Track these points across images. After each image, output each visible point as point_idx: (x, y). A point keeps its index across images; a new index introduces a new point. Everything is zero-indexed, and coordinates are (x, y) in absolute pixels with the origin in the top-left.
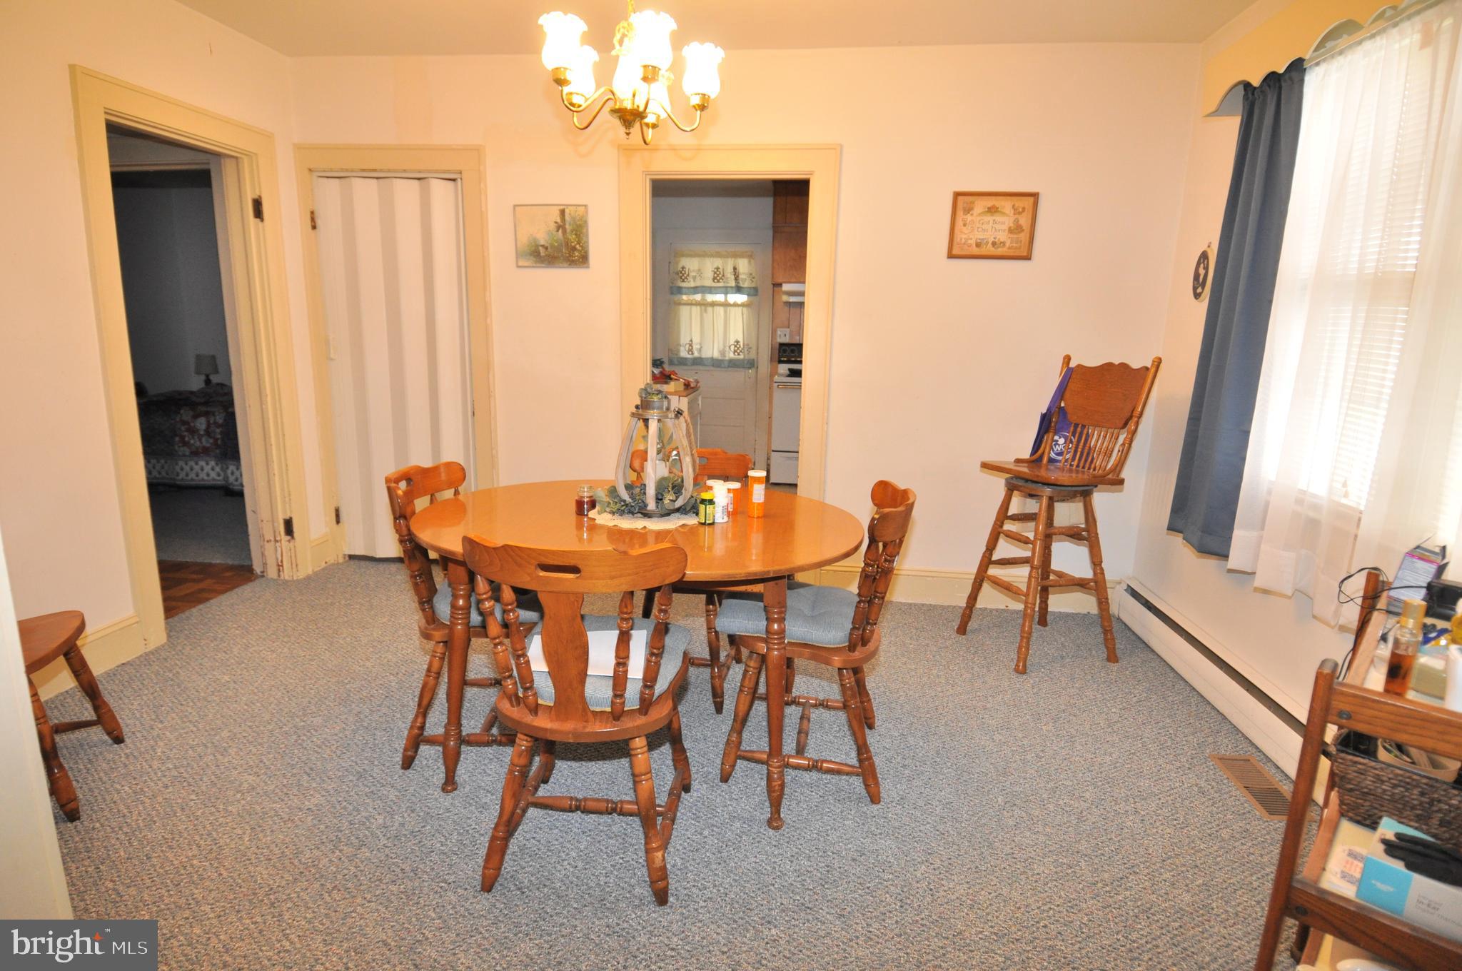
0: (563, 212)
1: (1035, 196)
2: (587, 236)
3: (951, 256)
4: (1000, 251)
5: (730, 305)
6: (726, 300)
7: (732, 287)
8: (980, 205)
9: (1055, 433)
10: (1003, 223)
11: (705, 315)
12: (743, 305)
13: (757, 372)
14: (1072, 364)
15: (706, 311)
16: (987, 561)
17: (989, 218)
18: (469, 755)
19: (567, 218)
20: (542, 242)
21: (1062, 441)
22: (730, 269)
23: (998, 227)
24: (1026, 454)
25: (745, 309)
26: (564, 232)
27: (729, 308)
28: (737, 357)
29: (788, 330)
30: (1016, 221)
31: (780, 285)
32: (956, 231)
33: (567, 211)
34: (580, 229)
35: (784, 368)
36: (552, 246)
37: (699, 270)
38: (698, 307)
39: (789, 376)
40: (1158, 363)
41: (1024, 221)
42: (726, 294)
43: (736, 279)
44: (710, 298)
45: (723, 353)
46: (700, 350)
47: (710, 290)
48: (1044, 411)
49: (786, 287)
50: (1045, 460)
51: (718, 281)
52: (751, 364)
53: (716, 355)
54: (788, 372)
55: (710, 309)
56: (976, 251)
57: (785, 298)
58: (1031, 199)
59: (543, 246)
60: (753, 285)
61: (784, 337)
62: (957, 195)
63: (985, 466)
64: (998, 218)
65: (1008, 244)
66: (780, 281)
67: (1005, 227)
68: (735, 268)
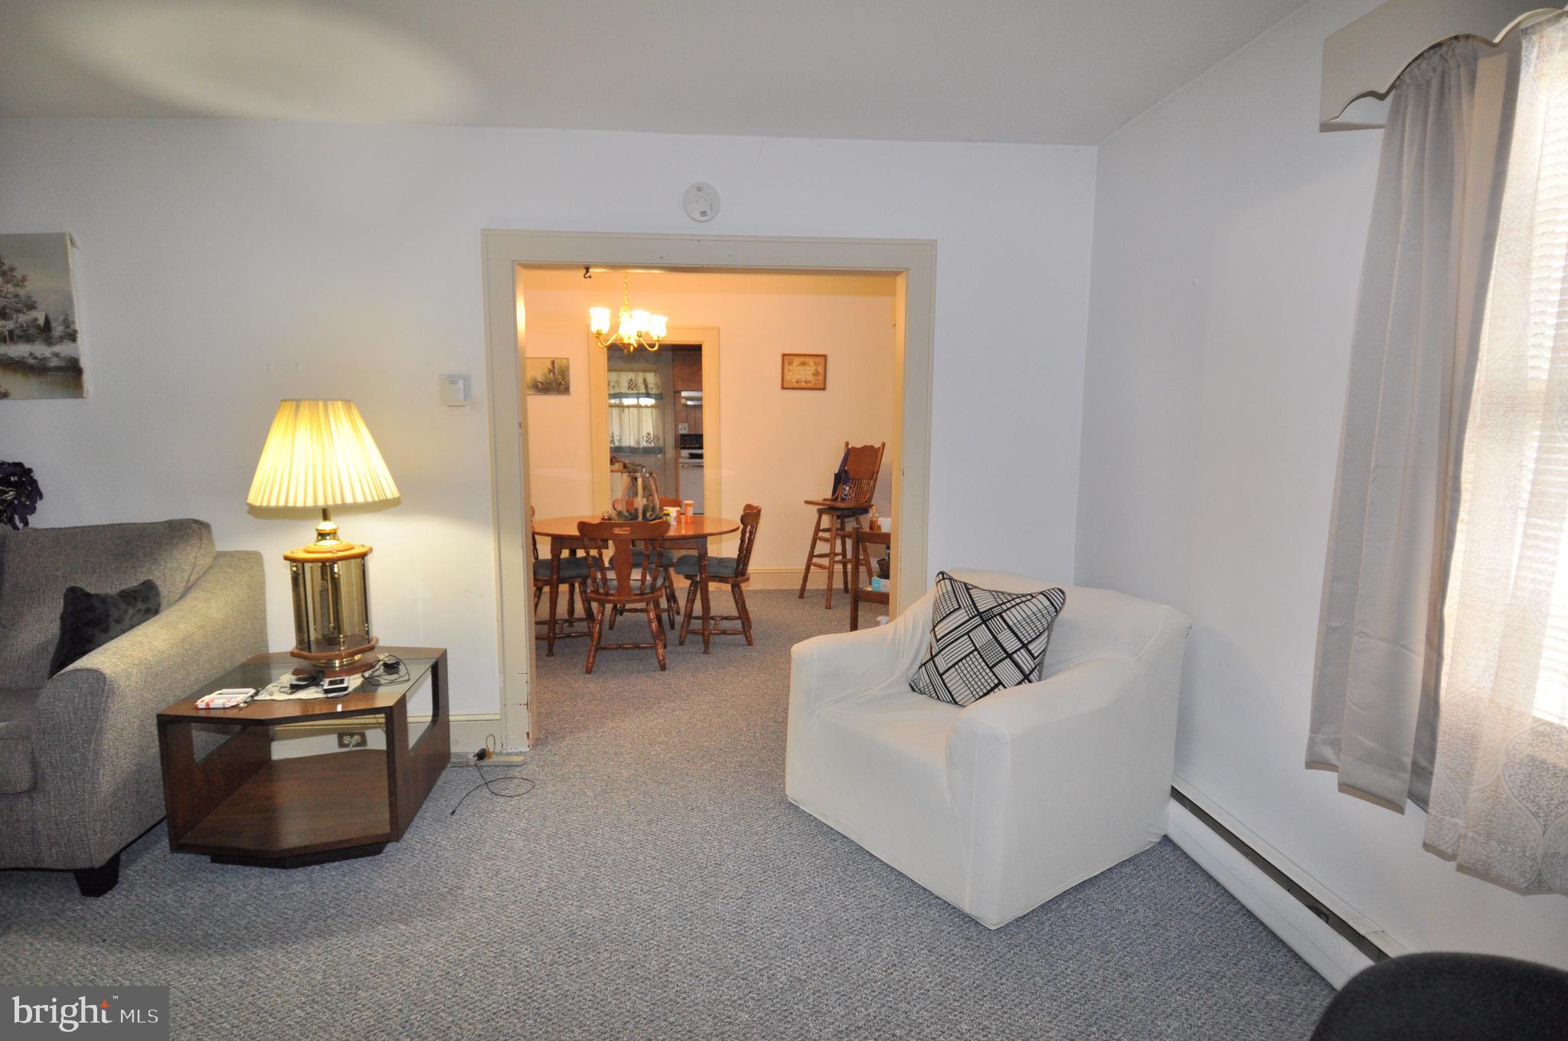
0: (553, 363)
1: (825, 356)
2: (568, 375)
3: (783, 388)
4: (809, 385)
5: (641, 407)
6: (638, 403)
7: (642, 394)
8: (797, 361)
9: (845, 484)
10: (810, 371)
11: (622, 414)
12: (652, 407)
13: (664, 456)
14: (850, 447)
15: (623, 411)
16: (811, 556)
17: (802, 368)
18: (557, 642)
19: (556, 365)
20: (540, 380)
21: (847, 488)
22: (640, 381)
23: (807, 372)
24: (829, 495)
25: (653, 410)
26: (554, 373)
27: (641, 409)
28: (649, 445)
29: (687, 425)
30: (816, 369)
31: (680, 392)
32: (785, 373)
33: (556, 362)
34: (564, 372)
35: (685, 453)
36: (546, 382)
37: (617, 381)
38: (617, 409)
39: (690, 458)
40: (884, 445)
41: (821, 369)
42: (638, 398)
43: (646, 387)
44: (627, 401)
45: (638, 442)
46: (620, 441)
47: (627, 396)
48: (837, 472)
49: (684, 394)
50: (839, 499)
51: (632, 389)
52: (660, 450)
53: (633, 444)
54: (688, 456)
55: (626, 410)
56: (796, 385)
57: (683, 401)
58: (823, 358)
59: (540, 382)
60: (658, 392)
61: (683, 429)
62: (784, 355)
63: (807, 502)
64: (807, 368)
65: (813, 382)
66: (679, 389)
67: (811, 373)
68: (645, 380)
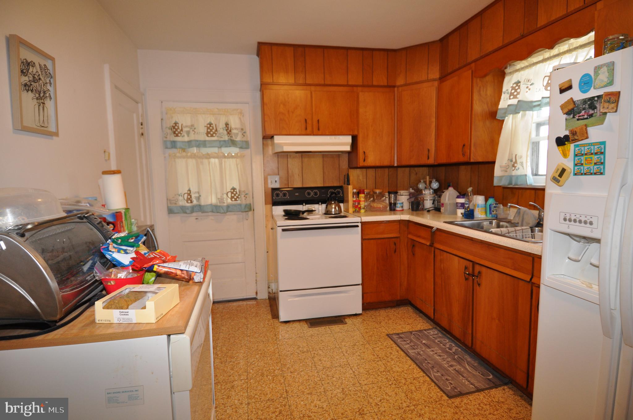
5: (224, 157)
6: (220, 152)
7: (225, 141)
11: (201, 165)
12: (236, 157)
13: (254, 214)
25: (238, 161)
27: (223, 160)
28: (234, 202)
31: (272, 138)
38: (194, 160)
42: (220, 147)
43: (229, 134)
44: (205, 151)
45: (220, 199)
46: (198, 198)
47: (205, 144)
51: (212, 136)
53: (214, 201)
55: (205, 161)
60: (245, 138)
68: (227, 124)
